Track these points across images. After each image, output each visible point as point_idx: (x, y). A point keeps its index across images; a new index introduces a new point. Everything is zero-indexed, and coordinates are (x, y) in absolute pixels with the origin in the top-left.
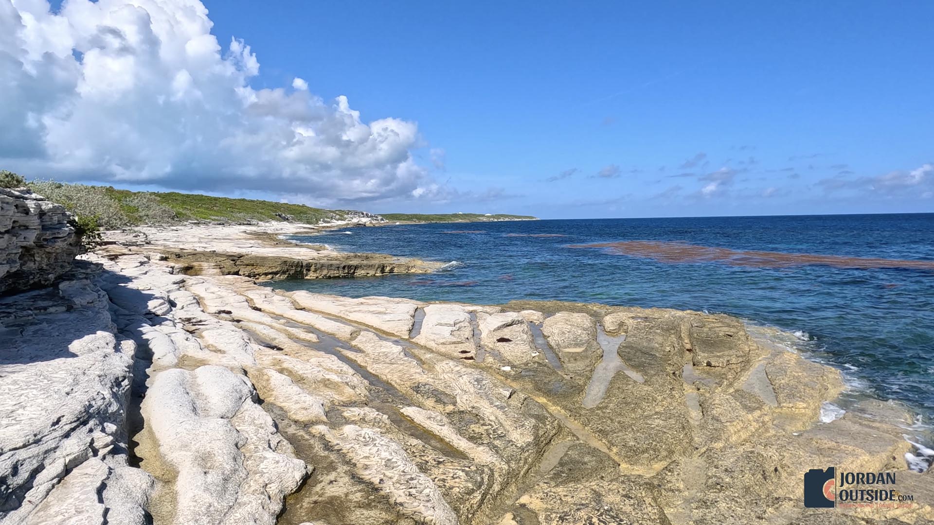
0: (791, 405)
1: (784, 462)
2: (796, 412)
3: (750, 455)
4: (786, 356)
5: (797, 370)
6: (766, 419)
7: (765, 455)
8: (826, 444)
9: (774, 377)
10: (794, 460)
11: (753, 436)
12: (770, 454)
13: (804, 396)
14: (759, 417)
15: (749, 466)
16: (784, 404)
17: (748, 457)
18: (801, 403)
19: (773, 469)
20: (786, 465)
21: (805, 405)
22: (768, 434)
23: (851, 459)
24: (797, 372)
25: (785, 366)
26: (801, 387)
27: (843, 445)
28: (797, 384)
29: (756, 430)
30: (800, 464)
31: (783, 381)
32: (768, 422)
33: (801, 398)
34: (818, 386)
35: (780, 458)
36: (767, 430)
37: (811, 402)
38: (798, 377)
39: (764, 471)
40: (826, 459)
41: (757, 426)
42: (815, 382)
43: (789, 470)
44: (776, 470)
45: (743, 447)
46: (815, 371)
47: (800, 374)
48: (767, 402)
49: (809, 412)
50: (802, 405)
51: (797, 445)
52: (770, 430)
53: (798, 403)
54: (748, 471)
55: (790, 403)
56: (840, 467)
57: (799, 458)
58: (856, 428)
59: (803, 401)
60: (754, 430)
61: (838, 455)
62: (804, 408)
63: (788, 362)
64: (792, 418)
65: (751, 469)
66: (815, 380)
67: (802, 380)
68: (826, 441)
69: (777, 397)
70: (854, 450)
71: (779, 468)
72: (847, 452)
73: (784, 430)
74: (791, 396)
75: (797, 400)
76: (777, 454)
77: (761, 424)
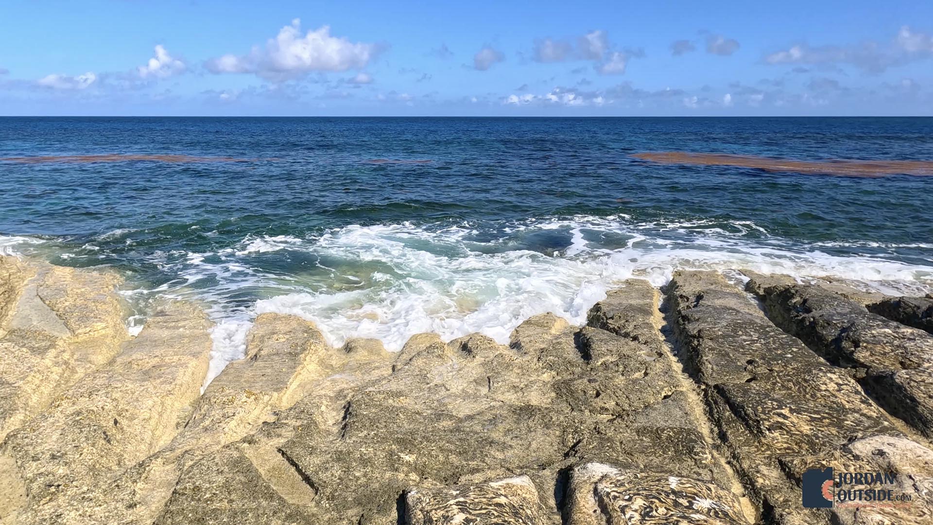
0: (88, 329)
1: (120, 407)
2: (96, 336)
3: (77, 418)
4: (57, 273)
5: (78, 286)
6: (66, 356)
7: (95, 409)
8: (148, 363)
9: (54, 301)
10: (128, 397)
11: (58, 385)
12: (100, 404)
13: (100, 314)
14: (55, 358)
15: (84, 435)
16: (80, 331)
17: (77, 421)
18: (99, 324)
19: (112, 423)
20: (123, 410)
21: (104, 325)
22: (77, 376)
23: (181, 370)
24: (79, 289)
25: (62, 285)
26: (91, 305)
27: (167, 358)
28: (86, 303)
29: (60, 377)
30: (137, 400)
31: (67, 304)
32: (69, 359)
33: (96, 318)
34: (108, 299)
35: (115, 403)
36: (73, 371)
37: (108, 318)
38: (82, 294)
39: (104, 433)
40: (158, 381)
41: (61, 371)
42: (102, 295)
43: (128, 414)
44: (116, 422)
45: (60, 409)
46: (96, 282)
47: (83, 290)
48: (56, 334)
49: (110, 331)
50: (99, 326)
51: (120, 378)
52: (77, 369)
53: (95, 324)
54: (85, 444)
55: (86, 327)
56: (176, 385)
57: (133, 393)
58: (165, 334)
59: (101, 320)
60: (58, 378)
61: (168, 371)
62: (103, 328)
63: (62, 279)
64: (94, 343)
65: (87, 439)
66: (101, 292)
67: (88, 297)
68: (147, 360)
69: (66, 325)
70: (179, 360)
71: (118, 418)
72: (173, 364)
73: (90, 362)
74: (84, 319)
75: (93, 322)
76: (109, 400)
77: (64, 366)
